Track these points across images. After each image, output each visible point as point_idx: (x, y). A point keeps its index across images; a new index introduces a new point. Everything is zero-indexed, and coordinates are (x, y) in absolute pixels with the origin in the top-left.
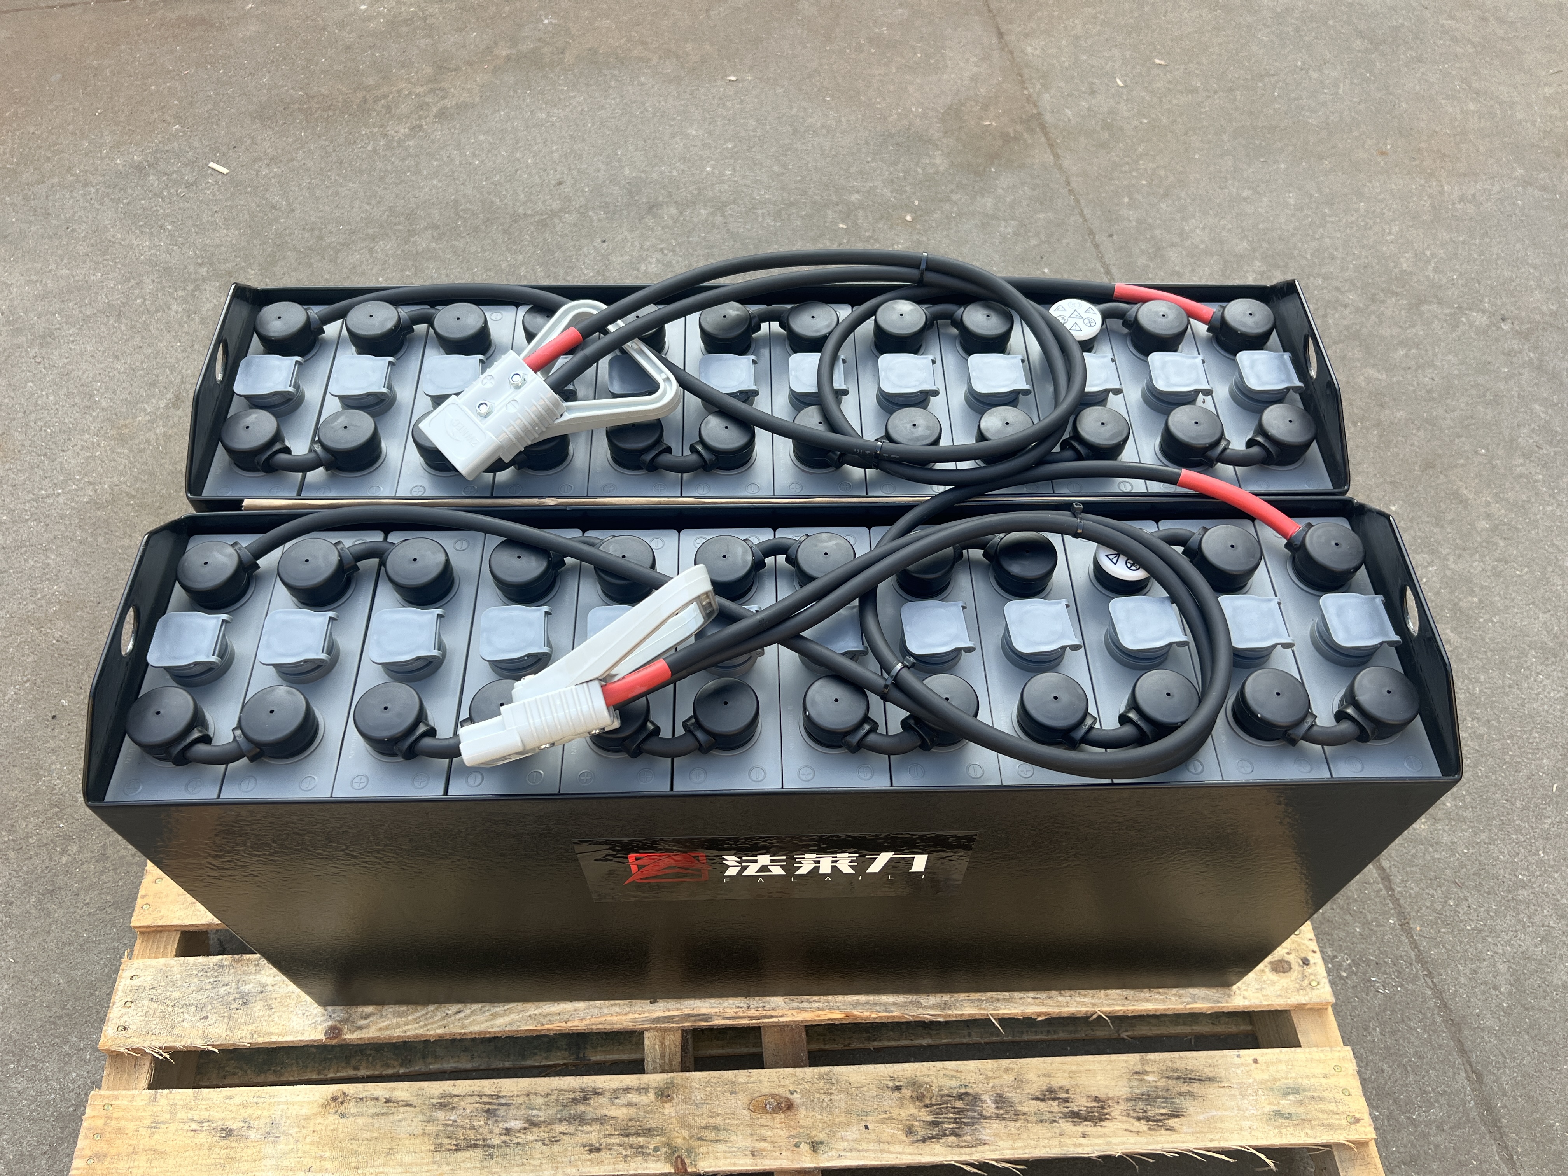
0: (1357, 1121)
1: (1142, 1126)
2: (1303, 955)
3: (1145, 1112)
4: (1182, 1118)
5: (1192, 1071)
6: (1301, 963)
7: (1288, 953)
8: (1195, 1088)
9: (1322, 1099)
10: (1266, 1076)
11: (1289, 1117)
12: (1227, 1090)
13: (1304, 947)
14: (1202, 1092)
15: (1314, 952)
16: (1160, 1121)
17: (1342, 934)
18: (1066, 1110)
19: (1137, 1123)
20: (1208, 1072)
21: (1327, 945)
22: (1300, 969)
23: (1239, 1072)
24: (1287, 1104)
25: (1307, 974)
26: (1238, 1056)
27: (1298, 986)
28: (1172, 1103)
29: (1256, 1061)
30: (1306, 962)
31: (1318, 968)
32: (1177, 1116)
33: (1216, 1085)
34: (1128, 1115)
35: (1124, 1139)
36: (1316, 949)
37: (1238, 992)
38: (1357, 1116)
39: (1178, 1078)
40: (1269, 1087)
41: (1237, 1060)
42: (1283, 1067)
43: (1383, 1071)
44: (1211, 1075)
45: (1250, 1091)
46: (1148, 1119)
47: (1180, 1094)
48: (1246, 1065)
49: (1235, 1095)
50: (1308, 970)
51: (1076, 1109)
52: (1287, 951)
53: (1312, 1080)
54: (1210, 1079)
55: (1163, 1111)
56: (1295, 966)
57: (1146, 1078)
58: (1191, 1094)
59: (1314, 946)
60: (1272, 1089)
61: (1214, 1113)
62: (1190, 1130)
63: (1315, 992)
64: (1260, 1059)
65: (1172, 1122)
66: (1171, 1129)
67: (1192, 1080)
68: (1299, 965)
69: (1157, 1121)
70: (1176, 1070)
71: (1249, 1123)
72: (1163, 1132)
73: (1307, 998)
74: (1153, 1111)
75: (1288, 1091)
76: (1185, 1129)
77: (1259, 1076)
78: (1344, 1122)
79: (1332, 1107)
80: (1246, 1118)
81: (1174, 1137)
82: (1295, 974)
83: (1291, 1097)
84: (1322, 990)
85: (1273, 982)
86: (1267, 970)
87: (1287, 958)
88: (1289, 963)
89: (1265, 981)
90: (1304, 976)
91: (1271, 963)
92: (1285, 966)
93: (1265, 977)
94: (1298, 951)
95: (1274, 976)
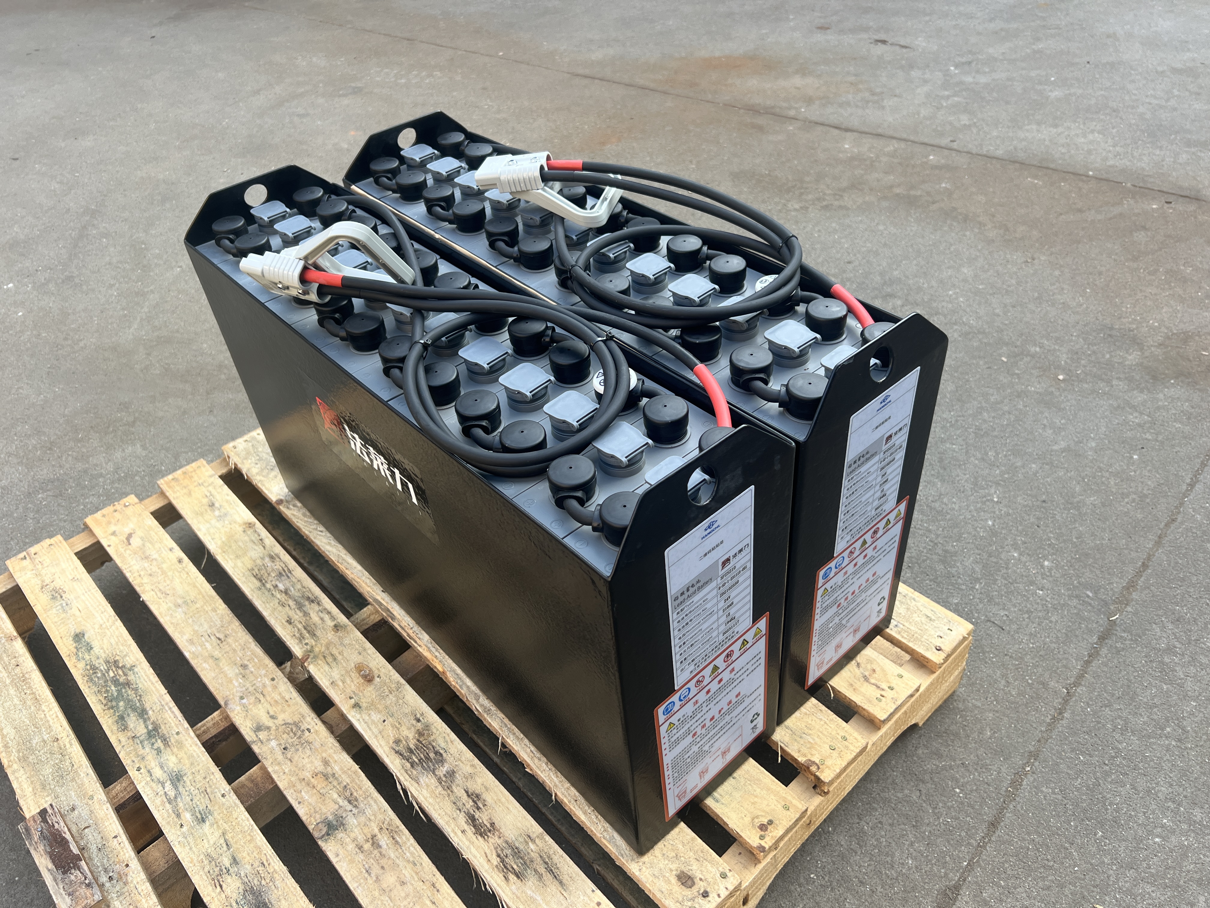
1: (495, 861)
2: (708, 890)
3: (506, 857)
4: (519, 881)
5: (558, 868)
6: (701, 892)
7: (701, 879)
8: (547, 877)
12: (562, 897)
13: (716, 887)
14: (548, 883)
15: (719, 896)
16: (507, 869)
18: (472, 812)
19: (494, 856)
20: (565, 878)
22: (696, 894)
23: (582, 897)
25: (696, 900)
26: (593, 891)
27: (680, 899)
28: (526, 870)
29: (599, 904)
30: (705, 895)
32: (518, 877)
33: (560, 889)
34: (496, 848)
35: (478, 855)
36: (723, 897)
37: (641, 864)
39: (546, 863)
41: (589, 892)
44: (564, 881)
46: (503, 861)
47: (536, 871)
48: (590, 900)
49: (562, 905)
50: (700, 900)
51: (477, 817)
52: (702, 877)
54: (561, 883)
55: (515, 867)
56: (695, 889)
57: (530, 844)
58: (540, 877)
59: (724, 894)
61: (539, 898)
62: (515, 891)
65: (512, 877)
66: (506, 879)
67: (551, 871)
68: (698, 891)
69: (505, 867)
70: (549, 857)
72: (501, 875)
74: (510, 861)
76: (513, 887)
81: (503, 883)
82: (688, 893)
85: (669, 882)
86: (674, 873)
87: (697, 881)
88: (694, 884)
89: (664, 876)
90: (693, 899)
91: (683, 872)
92: (689, 883)
93: (667, 875)
94: (709, 884)
95: (674, 880)
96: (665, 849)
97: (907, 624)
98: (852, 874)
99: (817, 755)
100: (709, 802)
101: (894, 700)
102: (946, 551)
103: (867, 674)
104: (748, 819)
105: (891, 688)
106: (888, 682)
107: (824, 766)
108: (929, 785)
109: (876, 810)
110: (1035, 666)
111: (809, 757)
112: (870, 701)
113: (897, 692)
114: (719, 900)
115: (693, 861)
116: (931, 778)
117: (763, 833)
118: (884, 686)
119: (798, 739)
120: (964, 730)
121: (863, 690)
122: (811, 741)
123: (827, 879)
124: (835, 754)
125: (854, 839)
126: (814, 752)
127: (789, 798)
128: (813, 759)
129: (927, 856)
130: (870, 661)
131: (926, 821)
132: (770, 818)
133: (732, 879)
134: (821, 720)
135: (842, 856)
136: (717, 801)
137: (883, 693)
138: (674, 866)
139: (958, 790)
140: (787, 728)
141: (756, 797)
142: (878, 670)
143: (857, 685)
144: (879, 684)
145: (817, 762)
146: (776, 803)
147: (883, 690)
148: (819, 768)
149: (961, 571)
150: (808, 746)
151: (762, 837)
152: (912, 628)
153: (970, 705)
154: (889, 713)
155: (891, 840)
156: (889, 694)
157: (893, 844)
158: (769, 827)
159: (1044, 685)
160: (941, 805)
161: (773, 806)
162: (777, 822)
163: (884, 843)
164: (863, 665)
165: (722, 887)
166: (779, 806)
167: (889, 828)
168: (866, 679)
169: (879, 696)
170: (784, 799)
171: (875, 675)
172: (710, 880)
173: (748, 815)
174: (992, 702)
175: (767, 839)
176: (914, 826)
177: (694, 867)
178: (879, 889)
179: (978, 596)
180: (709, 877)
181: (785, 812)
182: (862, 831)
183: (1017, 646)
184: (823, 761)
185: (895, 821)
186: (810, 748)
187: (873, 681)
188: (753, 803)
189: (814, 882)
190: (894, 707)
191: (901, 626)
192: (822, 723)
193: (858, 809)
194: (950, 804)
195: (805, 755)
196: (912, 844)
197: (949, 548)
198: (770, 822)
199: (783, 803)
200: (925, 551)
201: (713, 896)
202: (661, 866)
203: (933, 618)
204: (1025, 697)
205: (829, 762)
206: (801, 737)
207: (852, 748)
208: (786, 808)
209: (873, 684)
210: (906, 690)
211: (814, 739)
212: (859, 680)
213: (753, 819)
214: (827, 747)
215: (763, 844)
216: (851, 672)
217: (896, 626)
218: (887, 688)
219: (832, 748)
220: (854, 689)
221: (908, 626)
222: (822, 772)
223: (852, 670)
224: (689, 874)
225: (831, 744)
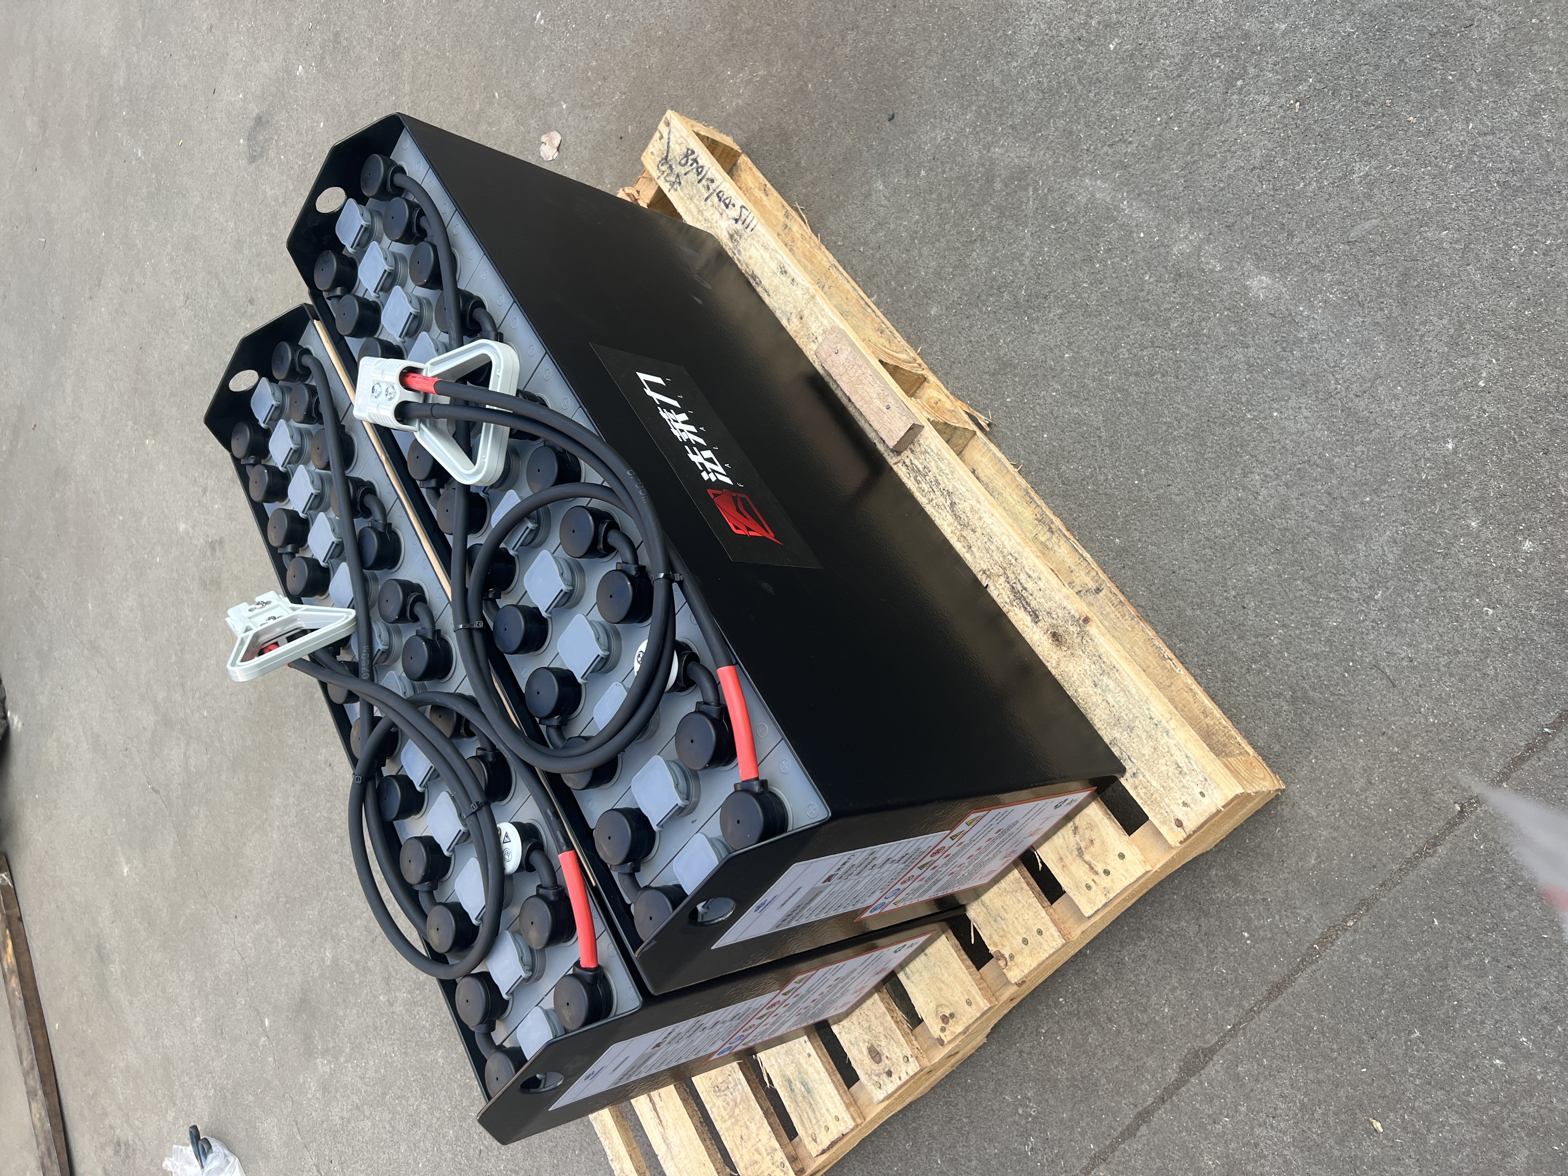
0: (815, 1141)
2: (892, 1070)
6: (886, 1070)
7: (887, 1057)
9: (813, 1111)
10: (805, 1066)
11: (792, 1090)
13: (899, 1069)
15: (900, 1078)
17: (1052, 1102)
21: (1035, 1090)
22: (882, 1071)
23: (797, 1045)
24: (797, 1085)
25: (881, 1077)
27: (869, 1072)
29: (809, 1055)
30: (889, 1074)
31: (891, 1085)
36: (903, 1080)
38: (818, 1140)
40: (799, 1070)
42: (817, 1077)
45: (791, 1057)
48: (803, 1049)
50: (884, 1077)
52: (889, 1056)
53: (820, 1101)
56: (882, 1065)
59: (905, 1078)
60: (800, 1073)
63: (873, 1088)
64: (812, 1058)
68: (884, 1069)
71: (774, 1062)
73: (866, 1081)
75: (804, 1084)
77: (802, 1061)
78: (810, 1132)
79: (814, 1121)
80: (776, 1061)
82: (875, 1067)
83: (803, 1089)
84: (877, 1093)
85: (861, 1052)
86: (866, 1044)
87: (884, 1058)
88: (880, 1061)
89: (859, 1045)
90: (878, 1075)
91: (872, 1046)
92: (877, 1058)
93: (861, 1044)
94: (893, 1064)
95: (865, 1052)
96: (861, 1018)
97: (1148, 775)
98: (1102, 1008)
99: (1008, 948)
100: (901, 976)
101: (1106, 891)
102: (1346, 516)
103: (1082, 845)
104: (933, 1005)
105: (1107, 872)
106: (1107, 862)
107: (1013, 963)
108: (1212, 920)
109: (1143, 939)
111: (999, 948)
112: (1077, 887)
113: (1112, 881)
114: (900, 1083)
115: (882, 1037)
116: (1217, 912)
117: (944, 1025)
118: (1100, 868)
119: (993, 923)
121: (1073, 868)
122: (1005, 927)
123: (1075, 1006)
124: (1026, 950)
125: (1111, 969)
126: (1006, 943)
127: (973, 992)
128: (1003, 952)
129: (1187, 1008)
130: (1091, 826)
131: (1198, 966)
132: (952, 1010)
133: (912, 1065)
134: (1019, 901)
135: (1095, 986)
136: (908, 978)
137: (1096, 878)
138: (867, 1037)
139: (1246, 935)
140: (984, 905)
141: (943, 982)
142: (1098, 841)
143: (1068, 860)
144: (1094, 862)
145: (1007, 956)
146: (960, 994)
147: (1097, 873)
148: (1006, 965)
149: (1361, 561)
150: (1001, 933)
151: (943, 1030)
152: (1154, 783)
154: (1095, 909)
155: (1151, 980)
156: (1104, 881)
157: (1153, 985)
158: (951, 1021)
160: (1220, 949)
161: (957, 998)
162: (958, 1017)
163: (1143, 982)
164: (1080, 831)
165: (904, 1071)
166: (963, 1000)
167: (1152, 965)
168: (1080, 853)
169: (1090, 882)
170: (969, 992)
171: (1093, 849)
172: (894, 1060)
173: (934, 1002)
174: (1334, 813)
175: (947, 1032)
176: (1181, 968)
177: (883, 1044)
178: (1127, 1031)
179: (1373, 615)
180: (894, 1056)
181: (967, 1006)
182: (1121, 962)
183: (1406, 719)
184: (1012, 957)
185: (1161, 958)
186: (1002, 936)
187: (1087, 857)
189: (1061, 1007)
190: (1104, 901)
191: (1141, 776)
193: (1123, 934)
194: (1232, 951)
195: (996, 945)
196: (1174, 989)
197: (1354, 508)
198: (952, 1015)
199: (967, 997)
200: (1312, 515)
201: (895, 1076)
202: (857, 1033)
203: (1185, 769)
204: (1387, 811)
205: (1019, 959)
206: (995, 921)
207: (1045, 947)
208: (969, 1003)
209: (1086, 863)
210: (1124, 879)
211: (1008, 926)
212: (1071, 853)
213: (937, 1007)
214: (1019, 939)
215: (943, 1037)
216: (1065, 839)
217: (1134, 774)
218: (1101, 872)
219: (1025, 941)
220: (1063, 866)
221: (1149, 779)
222: (1010, 969)
223: (1066, 837)
224: (878, 1049)
225: (1025, 936)
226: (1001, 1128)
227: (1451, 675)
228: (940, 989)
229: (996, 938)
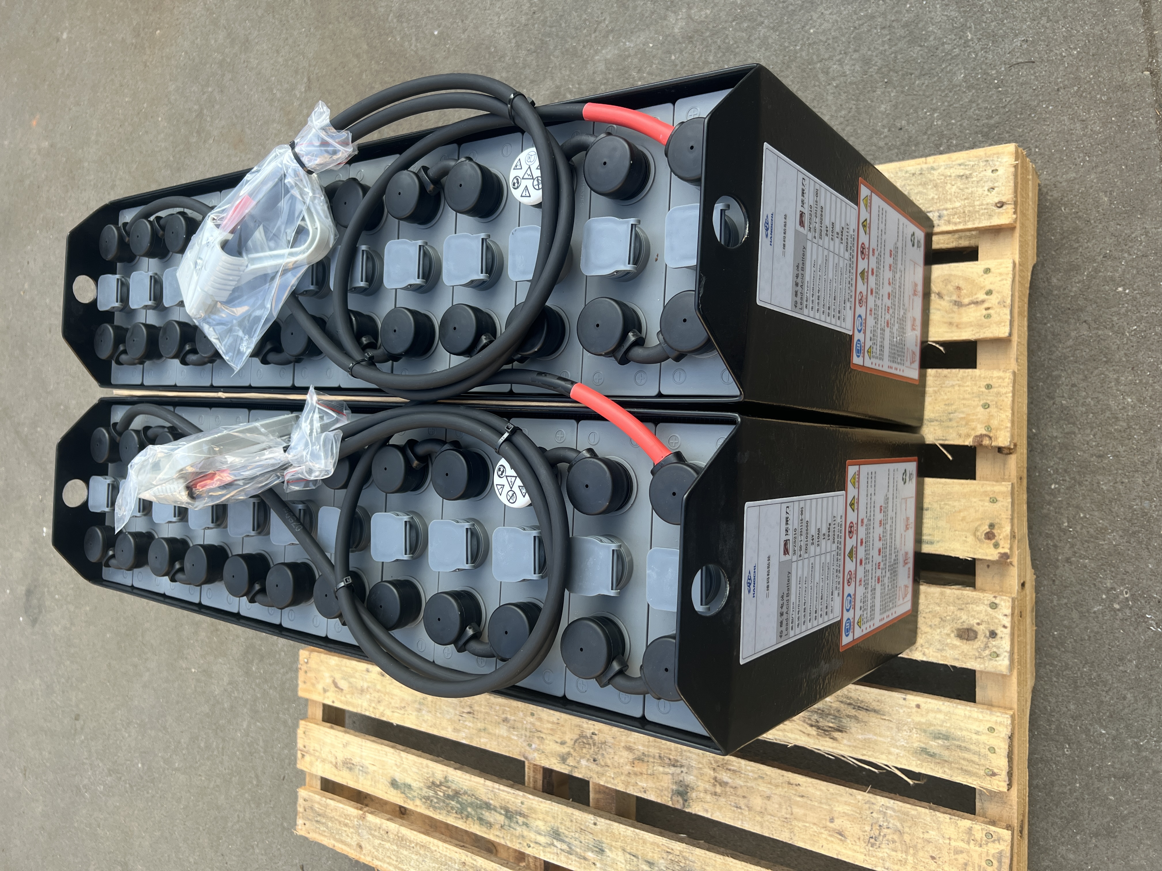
0: (994, 774)
1: (813, 731)
2: (992, 628)
3: (817, 722)
4: (844, 734)
5: (862, 702)
6: (988, 634)
7: (978, 624)
8: (861, 714)
9: (967, 749)
10: (923, 720)
11: (933, 755)
12: (887, 722)
13: (996, 621)
14: (866, 719)
15: (1005, 627)
16: (827, 731)
17: (1131, 569)
19: (809, 728)
20: (875, 705)
22: (985, 640)
23: (901, 711)
24: (934, 745)
25: (990, 645)
26: (905, 699)
27: (977, 654)
28: (841, 721)
29: (918, 706)
30: (993, 634)
31: (1004, 641)
32: (841, 731)
33: (879, 716)
34: (804, 721)
35: (798, 737)
36: (1008, 625)
37: (920, 648)
38: (996, 771)
39: (850, 704)
40: (922, 729)
41: (902, 702)
42: (941, 716)
43: (1125, 698)
44: (877, 708)
45: (906, 728)
46: (818, 728)
47: (848, 716)
48: (909, 708)
49: (892, 728)
50: (993, 642)
52: (978, 621)
53: (964, 733)
54: (875, 711)
55: (831, 725)
56: (981, 636)
58: (856, 718)
59: (1007, 622)
60: (925, 731)
61: (870, 736)
62: (849, 743)
63: (993, 663)
64: (923, 705)
65: (836, 734)
66: (834, 739)
67: (860, 708)
68: (985, 636)
69: (825, 730)
70: (848, 698)
71: (897, 751)
72: (828, 739)
73: (982, 666)
74: (823, 723)
75: (937, 736)
76: (845, 742)
77: (918, 719)
78: (982, 773)
79: (976, 758)
80: (897, 747)
81: (835, 744)
82: (978, 644)
83: (940, 742)
84: (1000, 663)
85: (954, 647)
86: (952, 635)
87: (976, 628)
88: (976, 633)
89: (947, 644)
90: (986, 647)
91: (958, 630)
92: (972, 634)
93: (949, 641)
94: (988, 624)
95: (957, 642)
96: (927, 620)
97: (949, 205)
98: (1086, 455)
99: (979, 426)
100: (926, 549)
101: (1002, 303)
102: (906, 25)
103: (954, 298)
104: (971, 539)
105: (989, 293)
106: (981, 288)
107: (994, 431)
108: (1089, 309)
109: (1060, 376)
110: (1096, 74)
111: (974, 434)
112: (981, 326)
113: (998, 292)
114: (1008, 631)
115: (958, 613)
116: (1086, 299)
117: (993, 541)
118: (981, 296)
119: (950, 424)
120: (1079, 218)
121: (965, 319)
122: (962, 415)
123: (1067, 479)
124: (993, 410)
125: (1062, 422)
126: (973, 424)
127: (989, 489)
128: (978, 433)
129: (1141, 381)
130: (947, 281)
131: (1114, 347)
132: (988, 522)
133: (1002, 603)
134: (953, 386)
135: (1064, 447)
136: (932, 543)
137: (986, 305)
138: (947, 630)
139: (1120, 289)
140: (931, 421)
141: (960, 511)
142: (962, 284)
143: (956, 319)
144: (973, 298)
145: (984, 432)
146: (981, 503)
147: (983, 302)
148: (990, 438)
149: (939, 33)
150: (964, 423)
151: (996, 546)
152: (957, 204)
153: (1064, 184)
154: (1008, 323)
155: (1096, 395)
156: (993, 300)
157: (1101, 396)
158: (995, 531)
159: (1122, 87)
160: (1115, 319)
161: (981, 509)
162: (997, 520)
163: (1092, 403)
164: (944, 292)
165: (1001, 617)
166: (987, 504)
167: (1084, 384)
168: (958, 304)
169: (985, 312)
170: (985, 493)
171: (964, 292)
172: (986, 619)
173: (968, 534)
174: (1084, 161)
175: (1002, 543)
176: (1106, 362)
177: (964, 617)
178: (1121, 449)
179: (978, 47)
180: (982, 616)
181: (995, 505)
182: (1063, 408)
183: (1061, 68)
184: (988, 428)
185: (1086, 373)
186: (967, 424)
187: (966, 301)
188: (962, 520)
190: (1007, 311)
191: (945, 212)
192: (957, 388)
194: (1123, 310)
195: (968, 436)
196: (1117, 381)
197: (907, 17)
198: (992, 526)
199: (988, 499)
200: (887, 47)
201: (1000, 631)
202: (937, 637)
204: (1112, 122)
205: (994, 423)
206: (950, 420)
207: (1003, 390)
208: (994, 501)
209: (970, 304)
210: (1005, 282)
211: (963, 412)
212: (953, 312)
213: (975, 535)
214: (980, 409)
215: (1002, 551)
216: (939, 310)
217: (939, 216)
218: (985, 297)
219: (986, 406)
220: (957, 326)
221: (951, 206)
222: (996, 438)
223: (938, 307)
224: (965, 627)
225: (982, 402)
226: (1117, 639)
227: (1057, 22)
228: (963, 519)
229: (963, 431)
